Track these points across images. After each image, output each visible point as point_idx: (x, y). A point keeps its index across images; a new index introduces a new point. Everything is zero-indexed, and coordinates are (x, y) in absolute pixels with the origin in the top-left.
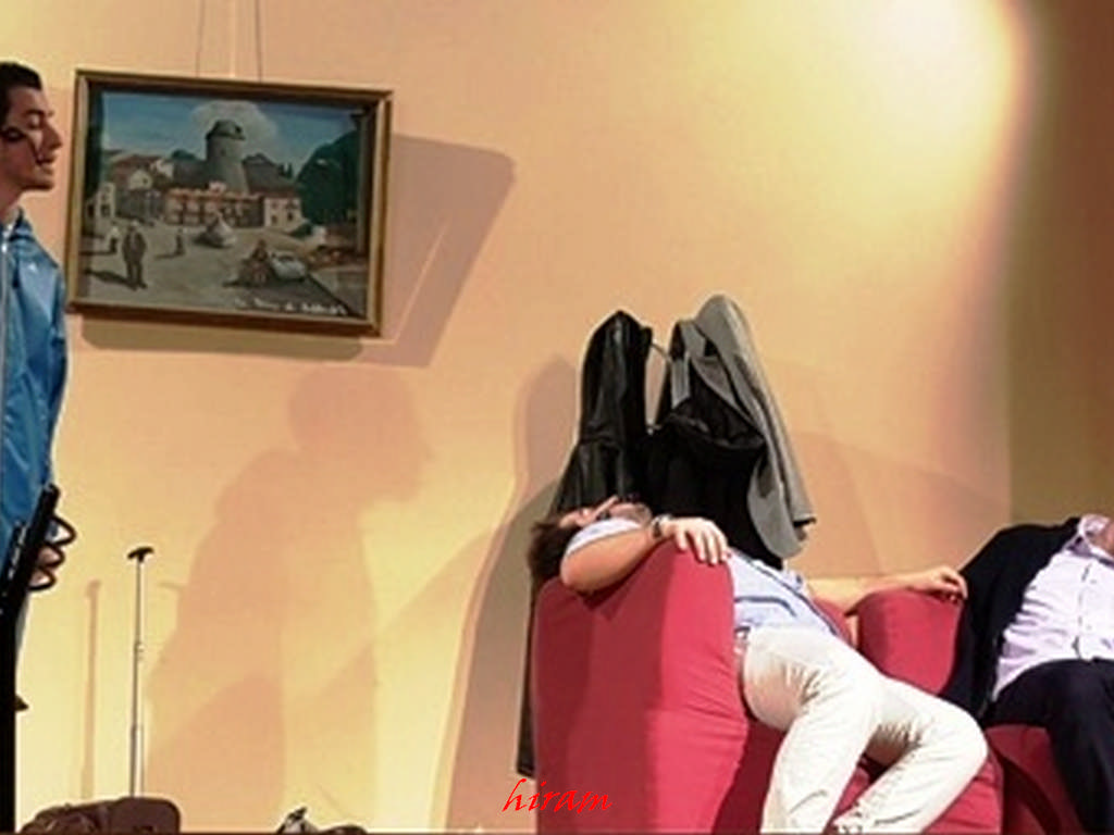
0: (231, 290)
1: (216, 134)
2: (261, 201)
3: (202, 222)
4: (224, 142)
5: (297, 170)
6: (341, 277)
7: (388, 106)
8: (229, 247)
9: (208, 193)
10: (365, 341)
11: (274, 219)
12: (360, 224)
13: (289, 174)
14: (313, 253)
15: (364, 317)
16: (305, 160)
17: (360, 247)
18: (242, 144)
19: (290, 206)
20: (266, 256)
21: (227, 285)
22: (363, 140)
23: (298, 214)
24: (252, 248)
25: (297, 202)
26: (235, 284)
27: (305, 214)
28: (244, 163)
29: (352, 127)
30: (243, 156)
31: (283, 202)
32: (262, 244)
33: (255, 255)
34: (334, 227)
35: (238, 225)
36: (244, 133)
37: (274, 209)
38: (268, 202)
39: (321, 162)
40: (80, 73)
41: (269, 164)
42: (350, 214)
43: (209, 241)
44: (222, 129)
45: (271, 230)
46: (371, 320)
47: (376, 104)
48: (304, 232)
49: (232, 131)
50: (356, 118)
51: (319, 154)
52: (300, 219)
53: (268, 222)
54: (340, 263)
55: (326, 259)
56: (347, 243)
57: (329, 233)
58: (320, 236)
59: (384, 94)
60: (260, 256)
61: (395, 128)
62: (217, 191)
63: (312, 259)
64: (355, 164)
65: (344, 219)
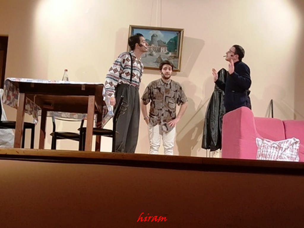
0: (154, 63)
2: (160, 48)
3: (150, 51)
4: (154, 38)
5: (167, 43)
6: (174, 62)
7: (183, 32)
8: (155, 56)
9: (151, 46)
10: (177, 73)
11: (162, 51)
12: (177, 52)
13: (165, 43)
14: (169, 57)
15: (178, 68)
16: (168, 41)
17: (177, 56)
18: (157, 38)
19: (165, 49)
20: (161, 57)
21: (154, 62)
22: (179, 37)
23: (167, 50)
24: (158, 56)
25: (166, 48)
26: (155, 62)
27: (168, 50)
28: (158, 41)
29: (176, 35)
30: (157, 40)
31: (164, 48)
32: (160, 55)
34: (173, 53)
35: (156, 52)
36: (158, 36)
37: (163, 49)
38: (161, 48)
39: (171, 41)
40: (130, 26)
41: (162, 42)
42: (176, 50)
43: (151, 55)
44: (154, 35)
45: (162, 53)
46: (179, 69)
47: (181, 31)
48: (168, 53)
49: (156, 36)
50: (178, 34)
51: (171, 40)
52: (167, 51)
53: (161, 51)
54: (174, 59)
55: (171, 58)
56: (175, 55)
57: (172, 54)
58: (170, 54)
59: (183, 29)
60: (160, 57)
61: (184, 35)
62: (153, 46)
63: (169, 58)
64: (177, 42)
65: (175, 51)
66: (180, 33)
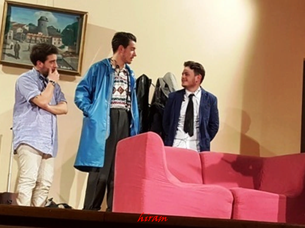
1: (41, 20)
2: (51, 38)
3: (36, 42)
5: (61, 31)
6: (71, 59)
7: (87, 16)
11: (55, 43)
12: (77, 46)
13: (59, 32)
18: (48, 23)
19: (59, 40)
22: (79, 24)
28: (48, 28)
30: (48, 26)
31: (57, 39)
40: (5, 1)
41: (55, 29)
42: (75, 43)
46: (78, 72)
47: (83, 15)
48: (62, 47)
50: (78, 18)
51: (68, 27)
56: (74, 51)
59: (86, 13)
63: (64, 55)
64: (77, 31)
65: (73, 44)
66: (83, 19)
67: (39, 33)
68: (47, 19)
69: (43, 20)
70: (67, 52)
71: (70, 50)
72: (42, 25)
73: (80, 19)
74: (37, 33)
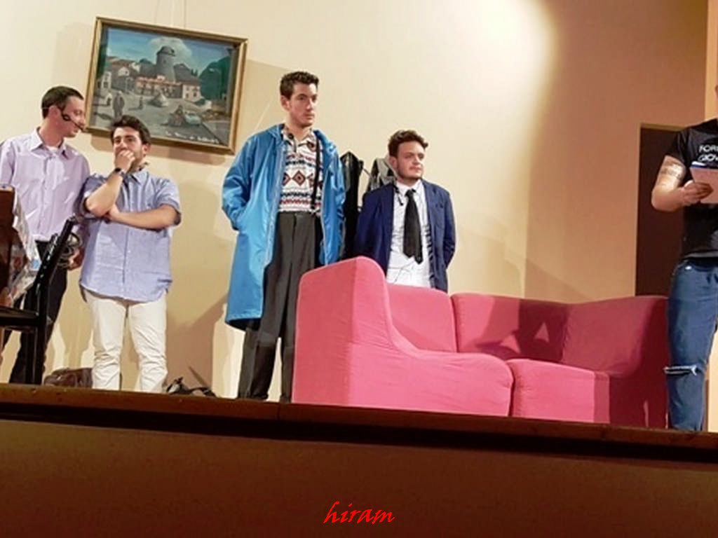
0: (164, 128)
1: (162, 52)
2: (181, 86)
3: (152, 94)
4: (166, 57)
5: (200, 73)
6: (218, 126)
7: (245, 46)
8: (165, 107)
9: (156, 81)
10: (227, 157)
11: (187, 95)
12: (228, 101)
13: (196, 75)
14: (205, 113)
15: (227, 145)
16: (204, 68)
17: (227, 112)
18: (174, 58)
19: (196, 90)
20: (182, 112)
21: (162, 125)
22: (232, 62)
23: (199, 94)
25: (198, 88)
27: (202, 94)
28: (176, 67)
30: (174, 64)
31: (192, 87)
33: (177, 112)
34: (215, 101)
35: (170, 97)
37: (187, 91)
38: (185, 87)
39: (211, 70)
40: (98, 18)
41: (188, 69)
42: (224, 95)
43: (155, 103)
44: (165, 50)
45: (186, 100)
46: (230, 147)
47: (239, 44)
48: (201, 103)
49: (170, 52)
50: (230, 51)
51: (212, 65)
52: (199, 97)
53: (184, 96)
54: (217, 118)
55: (211, 116)
56: (221, 109)
57: (213, 104)
58: (208, 105)
59: (244, 40)
60: (179, 112)
61: (248, 57)
62: (161, 80)
63: (204, 116)
64: (228, 72)
65: (221, 97)
66: (238, 50)
67: (159, 77)
68: (173, 51)
69: (166, 53)
70: (209, 111)
71: (216, 108)
72: (165, 62)
73: (234, 52)
74: (155, 77)
